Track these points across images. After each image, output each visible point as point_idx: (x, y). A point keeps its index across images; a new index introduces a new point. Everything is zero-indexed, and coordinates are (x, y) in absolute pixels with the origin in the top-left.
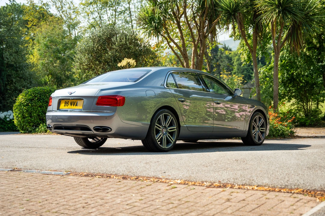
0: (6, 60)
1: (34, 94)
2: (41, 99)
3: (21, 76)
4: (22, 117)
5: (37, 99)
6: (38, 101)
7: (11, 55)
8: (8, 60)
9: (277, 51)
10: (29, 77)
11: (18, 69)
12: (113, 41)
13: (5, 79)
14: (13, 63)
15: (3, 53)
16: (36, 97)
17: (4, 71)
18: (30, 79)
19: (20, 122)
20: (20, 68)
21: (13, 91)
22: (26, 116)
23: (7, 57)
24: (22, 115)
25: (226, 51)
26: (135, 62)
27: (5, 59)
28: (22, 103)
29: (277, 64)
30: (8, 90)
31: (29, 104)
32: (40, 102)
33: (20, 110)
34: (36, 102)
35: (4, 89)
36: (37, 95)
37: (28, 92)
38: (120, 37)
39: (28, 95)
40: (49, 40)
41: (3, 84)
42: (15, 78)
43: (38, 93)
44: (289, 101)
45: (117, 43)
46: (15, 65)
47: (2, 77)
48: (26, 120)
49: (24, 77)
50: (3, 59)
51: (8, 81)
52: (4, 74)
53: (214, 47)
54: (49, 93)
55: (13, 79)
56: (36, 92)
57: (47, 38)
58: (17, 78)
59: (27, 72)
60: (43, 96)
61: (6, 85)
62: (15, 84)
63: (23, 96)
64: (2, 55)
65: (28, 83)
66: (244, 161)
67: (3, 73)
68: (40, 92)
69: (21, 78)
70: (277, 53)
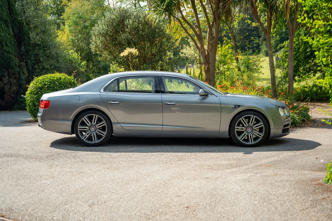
0: (33, 40)
1: (44, 82)
2: (51, 87)
3: (48, 55)
4: (33, 106)
5: (47, 88)
6: (48, 90)
7: (37, 34)
8: (35, 41)
9: (292, 33)
10: (56, 56)
11: (45, 48)
12: (126, 24)
13: (33, 58)
14: (39, 43)
15: (29, 33)
16: (46, 85)
17: (30, 51)
18: (57, 57)
19: (32, 110)
20: (47, 48)
21: (41, 70)
22: (37, 104)
23: (33, 37)
24: (33, 103)
25: (253, 23)
26: (137, 51)
27: (31, 38)
28: (33, 92)
29: (291, 46)
30: (36, 68)
31: (39, 93)
32: (49, 90)
33: (31, 99)
34: (46, 91)
35: (32, 68)
36: (46, 83)
37: (39, 80)
38: (133, 20)
39: (38, 83)
40: (77, 17)
41: (31, 63)
42: (42, 57)
43: (48, 81)
44: (314, 75)
45: (129, 26)
46: (41, 45)
47: (29, 57)
48: (37, 109)
49: (51, 56)
50: (30, 39)
51: (36, 60)
52: (32, 54)
53: (240, 19)
54: (59, 80)
55: (41, 59)
56: (46, 80)
57: (76, 15)
58: (45, 57)
59: (53, 51)
60: (52, 84)
61: (34, 64)
62: (43, 63)
63: (34, 84)
64: (29, 35)
65: (55, 62)
66: (195, 211)
67: (30, 53)
68: (50, 80)
69: (49, 57)
70: (292, 35)
